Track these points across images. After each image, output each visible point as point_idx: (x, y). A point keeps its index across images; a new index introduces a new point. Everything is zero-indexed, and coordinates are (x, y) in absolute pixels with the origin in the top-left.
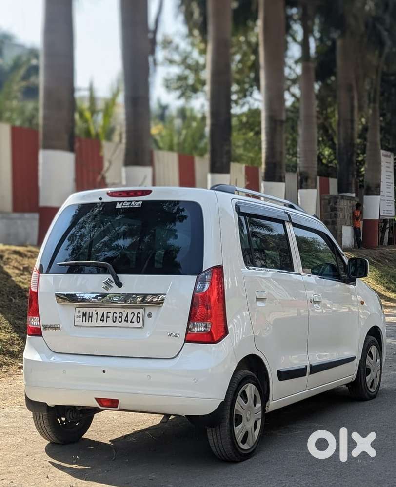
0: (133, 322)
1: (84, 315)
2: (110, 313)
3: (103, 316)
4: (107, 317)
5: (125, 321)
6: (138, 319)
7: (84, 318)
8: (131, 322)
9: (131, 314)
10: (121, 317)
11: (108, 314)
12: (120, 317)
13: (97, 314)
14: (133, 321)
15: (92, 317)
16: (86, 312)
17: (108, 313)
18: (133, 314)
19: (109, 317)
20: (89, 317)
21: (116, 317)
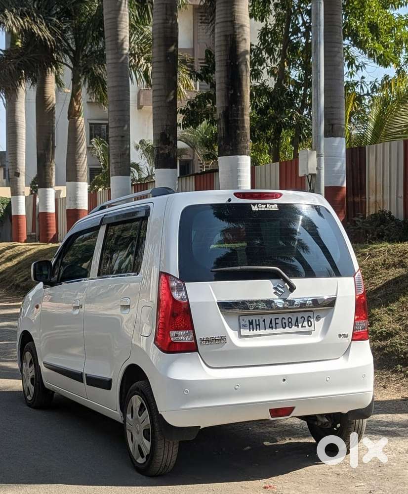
0: (305, 327)
1: (251, 323)
2: (278, 319)
3: (271, 323)
4: (276, 324)
5: (295, 326)
6: (309, 322)
7: (251, 326)
8: (302, 326)
9: (301, 318)
10: (291, 322)
11: (277, 320)
12: (289, 322)
13: (264, 321)
14: (304, 325)
15: (259, 325)
16: (252, 320)
17: (275, 319)
18: (303, 318)
19: (278, 323)
20: (256, 325)
21: (285, 323)
